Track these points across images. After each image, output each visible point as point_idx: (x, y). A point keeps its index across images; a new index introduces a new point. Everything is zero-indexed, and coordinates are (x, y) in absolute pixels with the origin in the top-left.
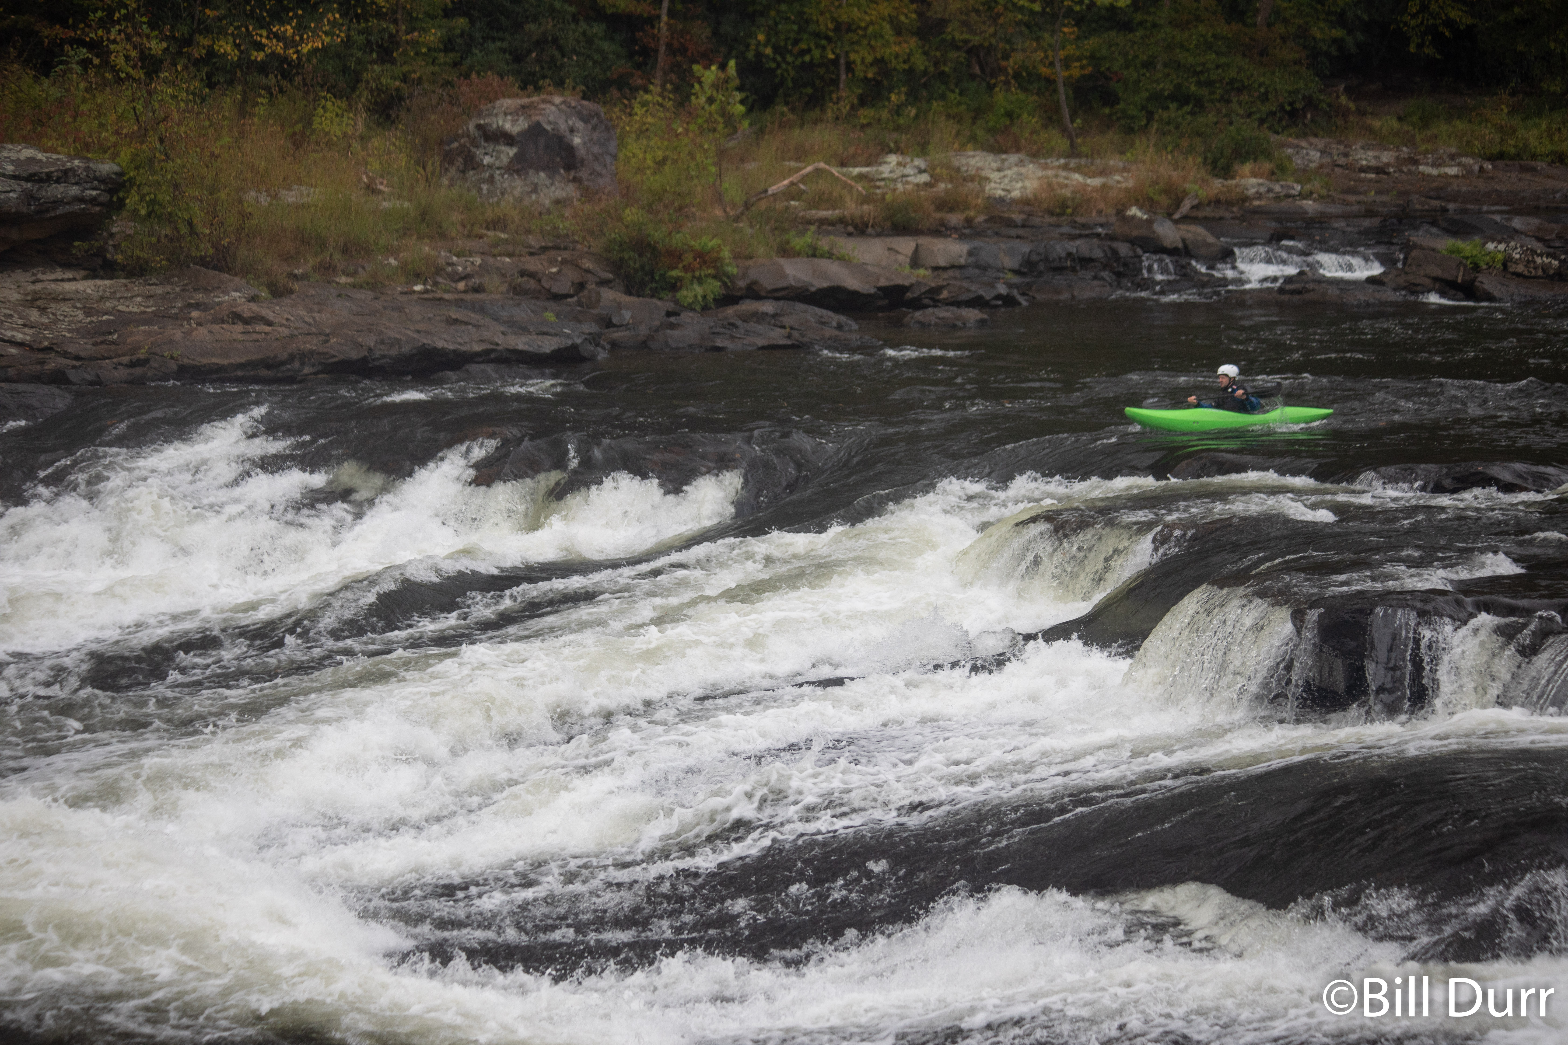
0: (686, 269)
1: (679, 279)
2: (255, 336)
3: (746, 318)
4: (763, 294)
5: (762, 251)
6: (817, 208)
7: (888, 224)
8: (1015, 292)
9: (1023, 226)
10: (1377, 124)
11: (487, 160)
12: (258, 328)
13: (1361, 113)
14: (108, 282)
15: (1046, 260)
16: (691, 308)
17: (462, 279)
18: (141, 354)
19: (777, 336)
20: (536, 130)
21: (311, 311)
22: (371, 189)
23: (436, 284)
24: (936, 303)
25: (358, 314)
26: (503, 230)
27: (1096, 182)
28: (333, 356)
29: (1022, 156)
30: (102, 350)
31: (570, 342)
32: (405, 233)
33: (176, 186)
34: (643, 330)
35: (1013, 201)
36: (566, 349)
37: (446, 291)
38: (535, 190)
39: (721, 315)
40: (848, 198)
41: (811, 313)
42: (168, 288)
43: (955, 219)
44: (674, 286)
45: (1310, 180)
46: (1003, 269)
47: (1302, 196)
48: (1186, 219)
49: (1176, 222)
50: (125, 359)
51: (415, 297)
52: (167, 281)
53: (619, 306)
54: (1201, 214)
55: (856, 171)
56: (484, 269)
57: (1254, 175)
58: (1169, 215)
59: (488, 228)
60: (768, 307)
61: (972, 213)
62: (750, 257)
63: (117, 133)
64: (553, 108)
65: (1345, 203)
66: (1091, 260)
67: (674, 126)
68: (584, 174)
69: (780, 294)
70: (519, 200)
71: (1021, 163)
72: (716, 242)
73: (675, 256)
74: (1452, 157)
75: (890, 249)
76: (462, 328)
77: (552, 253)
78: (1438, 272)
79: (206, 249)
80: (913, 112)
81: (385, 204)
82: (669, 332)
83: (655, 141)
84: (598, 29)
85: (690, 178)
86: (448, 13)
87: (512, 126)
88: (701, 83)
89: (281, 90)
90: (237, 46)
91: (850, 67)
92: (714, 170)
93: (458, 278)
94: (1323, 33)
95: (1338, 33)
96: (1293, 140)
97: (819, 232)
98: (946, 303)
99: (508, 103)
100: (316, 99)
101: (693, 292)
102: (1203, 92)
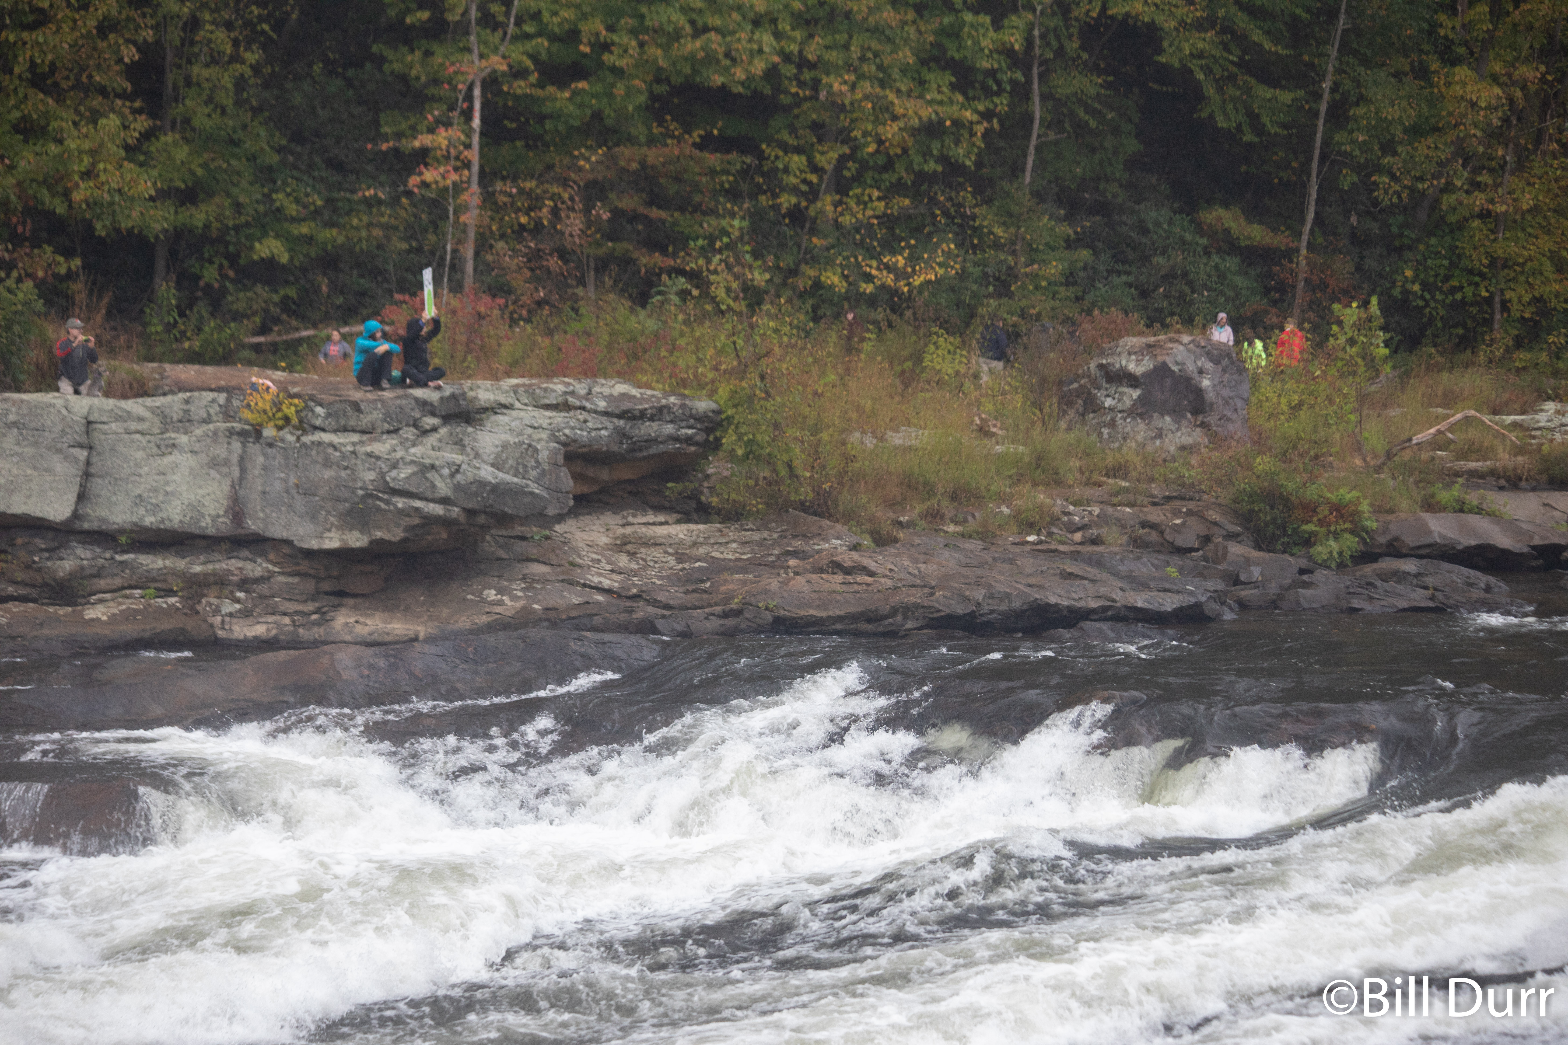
0: (1321, 523)
1: (1312, 534)
2: (856, 587)
3: (1385, 577)
4: (1405, 551)
5: (1405, 504)
6: (1466, 459)
7: (1544, 478)
11: (1108, 402)
12: (860, 579)
14: (701, 527)
16: (1325, 565)
17: (1078, 529)
18: (734, 604)
19: (1419, 597)
20: (1161, 371)
21: (916, 561)
22: (983, 431)
23: (1050, 534)
25: (966, 566)
26: (1124, 479)
28: (939, 611)
30: (694, 598)
31: (1193, 600)
32: (1018, 480)
33: (776, 426)
34: (1273, 589)
36: (1190, 607)
37: (1061, 542)
38: (1160, 435)
39: (1358, 574)
40: (1500, 449)
41: (1458, 573)
42: (765, 534)
44: (1308, 541)
50: (718, 609)
51: (1028, 548)
52: (765, 527)
53: (1248, 562)
55: (1510, 419)
56: (1103, 519)
59: (1107, 475)
60: (1410, 566)
62: (1392, 511)
63: (716, 368)
64: (1181, 348)
67: (1311, 368)
68: (1212, 419)
69: (1423, 552)
70: (1142, 446)
72: (1354, 494)
73: (1310, 509)
75: (1546, 505)
76: (1078, 583)
77: (1177, 504)
79: (806, 493)
81: (999, 448)
82: (1301, 591)
83: (1290, 385)
84: (1231, 263)
85: (1327, 425)
86: (1070, 244)
87: (1136, 366)
88: (1340, 323)
89: (890, 326)
90: (845, 277)
91: (1505, 307)
92: (1354, 417)
93: (1075, 528)
97: (1468, 486)
99: (1133, 341)
100: (928, 335)
101: (1328, 548)
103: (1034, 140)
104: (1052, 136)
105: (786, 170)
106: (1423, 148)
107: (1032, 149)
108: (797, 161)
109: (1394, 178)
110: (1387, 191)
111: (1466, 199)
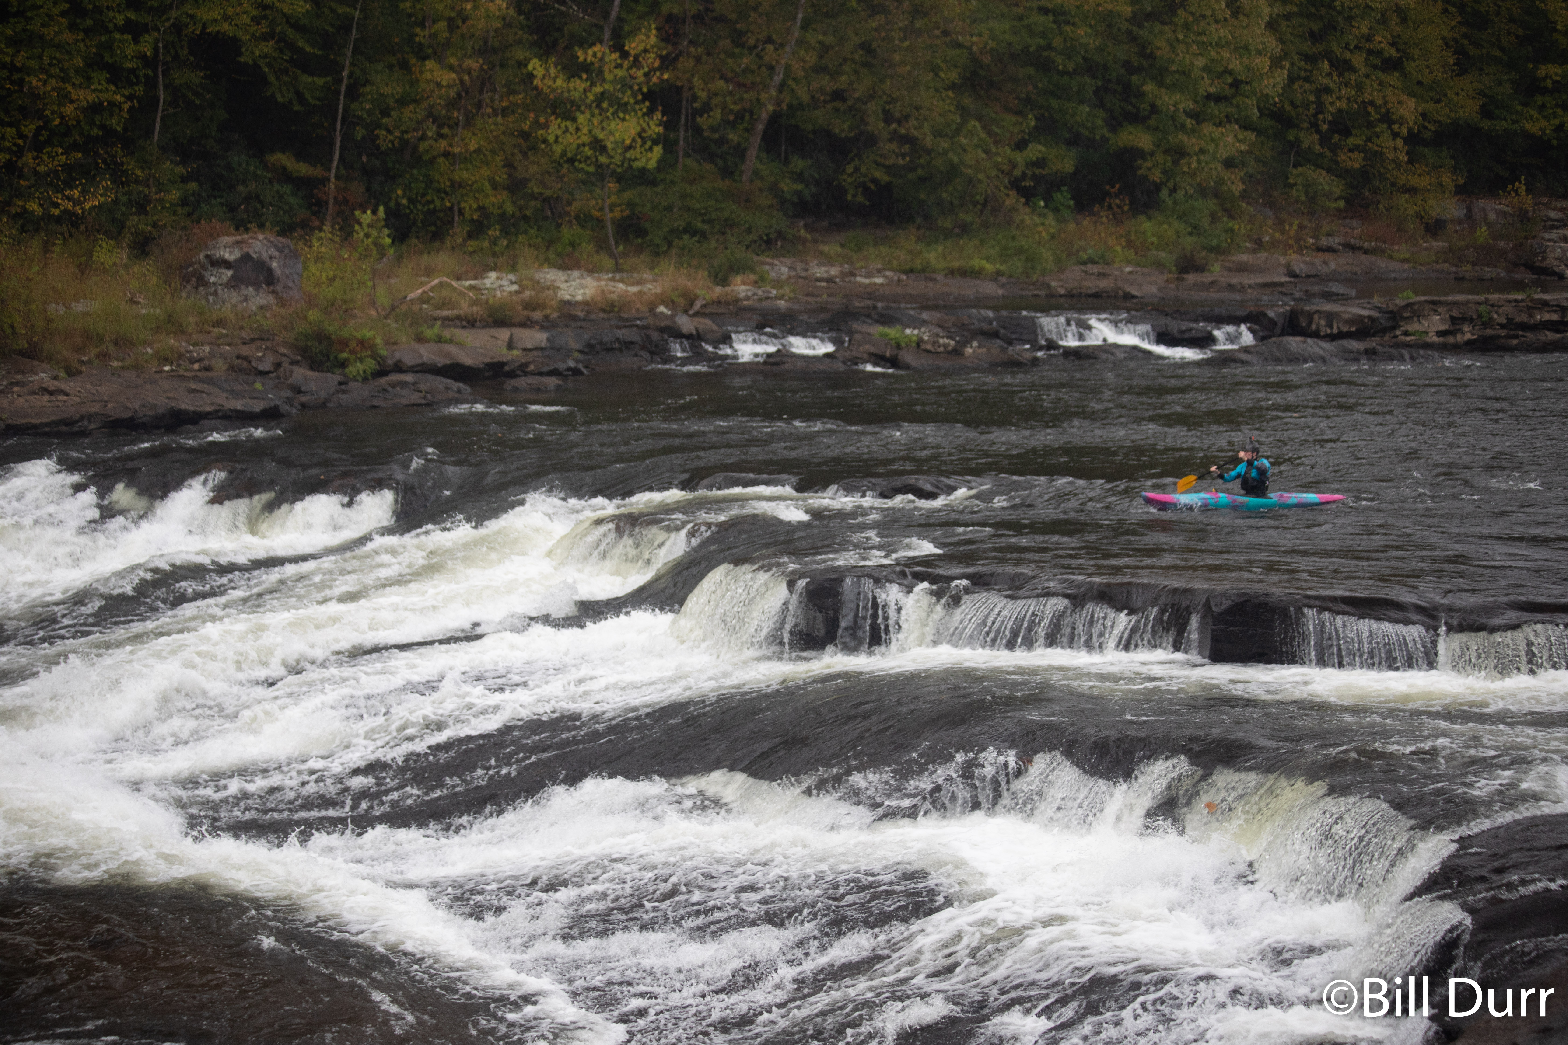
0: (351, 352)
1: (346, 359)
2: (56, 404)
3: (393, 385)
4: (405, 369)
5: (404, 339)
6: (441, 309)
7: (491, 320)
8: (581, 366)
9: (585, 320)
10: (826, 249)
12: (58, 398)
13: (815, 241)
15: (601, 343)
16: (355, 379)
17: (196, 361)
19: (415, 398)
20: (246, 257)
21: (95, 385)
22: (133, 301)
23: (179, 365)
24: (526, 374)
25: (127, 387)
26: (224, 328)
27: (634, 289)
28: (111, 417)
29: (582, 272)
31: (273, 404)
32: (158, 330)
34: (323, 395)
35: (577, 303)
36: (271, 408)
37: (186, 370)
38: (246, 300)
39: (376, 384)
40: (462, 302)
41: (440, 382)
43: (537, 315)
44: (343, 365)
45: (781, 287)
46: (570, 350)
47: (778, 298)
48: (697, 314)
49: (691, 316)
51: (165, 374)
53: (306, 378)
54: (707, 311)
55: (469, 283)
56: (212, 355)
57: (744, 283)
58: (686, 312)
59: (213, 326)
60: (409, 378)
61: (548, 311)
62: (395, 343)
64: (258, 243)
65: (807, 303)
66: (632, 343)
67: (341, 254)
68: (279, 288)
69: (417, 369)
70: (235, 306)
71: (581, 277)
72: (372, 333)
73: (344, 343)
74: (879, 271)
75: (493, 337)
76: (199, 395)
77: (258, 343)
78: (873, 350)
79: (23, 344)
80: (505, 243)
81: (144, 311)
82: (341, 396)
83: (328, 265)
84: (287, 189)
85: (353, 290)
86: (184, 180)
87: (231, 255)
88: (360, 224)
89: (71, 235)
90: (41, 205)
91: (461, 212)
92: (370, 284)
93: (193, 361)
94: (788, 187)
95: (798, 187)
96: (769, 260)
97: (443, 326)
98: (533, 374)
99: (227, 239)
100: (95, 240)
101: (356, 368)
102: (707, 227)
103: (160, 114)
104: (171, 110)
105: (3, 138)
106: (408, 112)
107: (158, 119)
108: (10, 131)
109: (389, 131)
110: (385, 140)
111: (435, 145)
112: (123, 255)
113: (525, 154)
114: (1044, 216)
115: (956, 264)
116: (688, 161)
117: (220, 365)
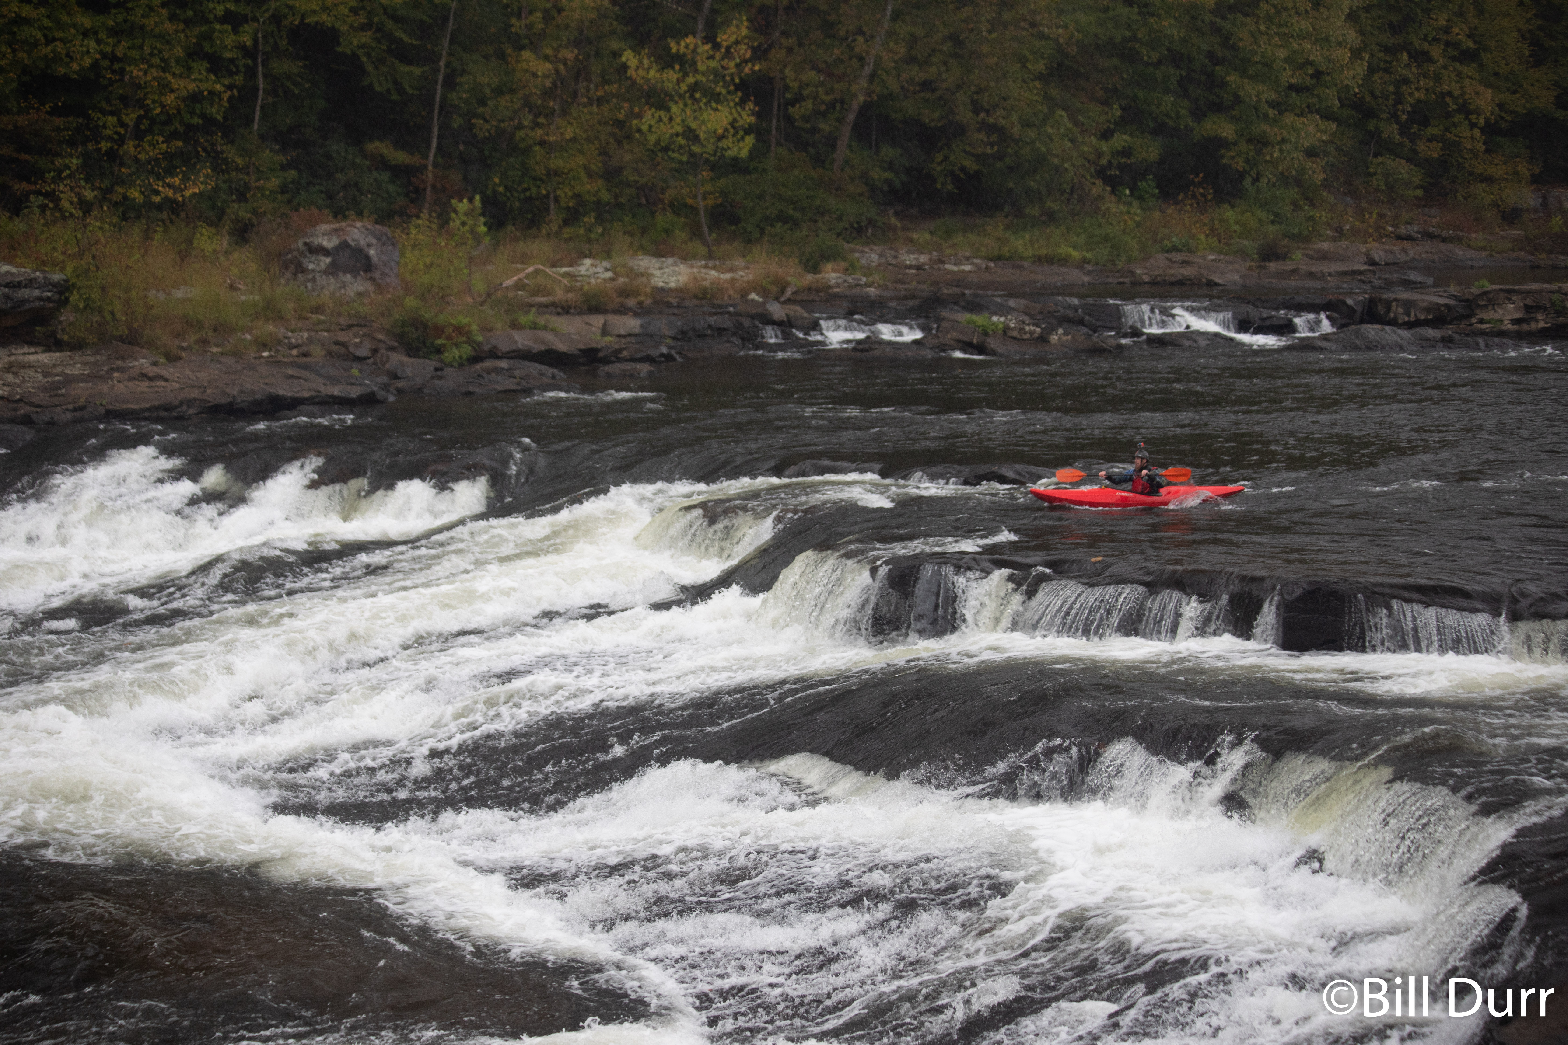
0: (447, 338)
1: (442, 345)
2: (156, 389)
3: (488, 371)
4: (500, 355)
5: (499, 325)
6: (536, 296)
7: (585, 307)
8: (673, 352)
9: (678, 307)
10: (916, 236)
12: (158, 384)
13: (905, 229)
14: (58, 354)
15: (694, 329)
16: (451, 365)
17: (295, 347)
18: (81, 403)
19: (510, 384)
20: (344, 245)
21: (193, 371)
22: (232, 287)
23: (277, 351)
24: (619, 360)
25: (225, 373)
26: (322, 314)
27: (727, 276)
28: (210, 402)
29: (676, 259)
30: (55, 400)
31: (369, 390)
32: (256, 317)
33: (103, 289)
34: (419, 381)
35: (671, 290)
36: (367, 394)
37: (284, 356)
38: (344, 286)
39: (472, 370)
40: (557, 289)
41: (535, 368)
42: (98, 357)
43: (631, 302)
44: (439, 351)
45: (871, 274)
46: (663, 337)
47: (867, 285)
48: (789, 301)
49: (782, 303)
50: (70, 406)
51: (264, 360)
52: (97, 353)
53: (402, 364)
54: (799, 298)
55: (563, 270)
56: (310, 341)
57: (834, 271)
58: (777, 299)
59: (312, 313)
60: (504, 364)
61: (642, 298)
62: (491, 330)
63: (65, 253)
64: (356, 230)
65: (896, 289)
66: (724, 330)
67: (438, 241)
68: (377, 275)
69: (512, 355)
70: (333, 293)
71: (675, 264)
72: (468, 319)
73: (439, 330)
75: (587, 324)
76: (296, 381)
77: (356, 329)
78: (961, 337)
79: (123, 330)
80: (600, 230)
81: (243, 298)
82: (437, 382)
83: (425, 252)
84: (385, 176)
85: (449, 276)
86: (283, 168)
87: (328, 243)
88: (456, 212)
89: (172, 222)
90: (142, 193)
91: (557, 200)
92: (466, 271)
93: (293, 347)
94: (878, 175)
95: (888, 175)
96: (860, 248)
97: (538, 313)
98: (626, 360)
99: (325, 227)
100: (195, 227)
101: (453, 354)
102: (798, 215)
103: (259, 103)
104: (270, 100)
105: (105, 126)
106: (503, 101)
107: (258, 108)
108: (111, 120)
109: (486, 120)
110: (482, 129)
111: (531, 133)
112: (224, 242)
113: (619, 143)
114: (1130, 204)
115: (1044, 251)
116: (780, 150)
117: (318, 351)
